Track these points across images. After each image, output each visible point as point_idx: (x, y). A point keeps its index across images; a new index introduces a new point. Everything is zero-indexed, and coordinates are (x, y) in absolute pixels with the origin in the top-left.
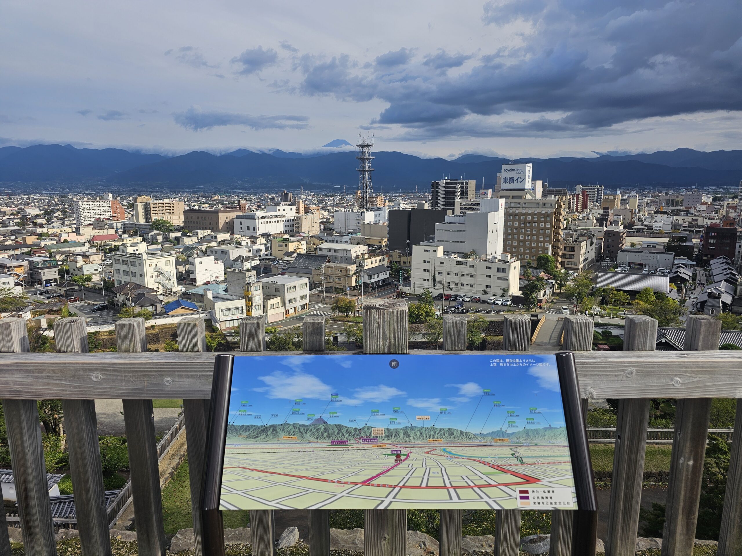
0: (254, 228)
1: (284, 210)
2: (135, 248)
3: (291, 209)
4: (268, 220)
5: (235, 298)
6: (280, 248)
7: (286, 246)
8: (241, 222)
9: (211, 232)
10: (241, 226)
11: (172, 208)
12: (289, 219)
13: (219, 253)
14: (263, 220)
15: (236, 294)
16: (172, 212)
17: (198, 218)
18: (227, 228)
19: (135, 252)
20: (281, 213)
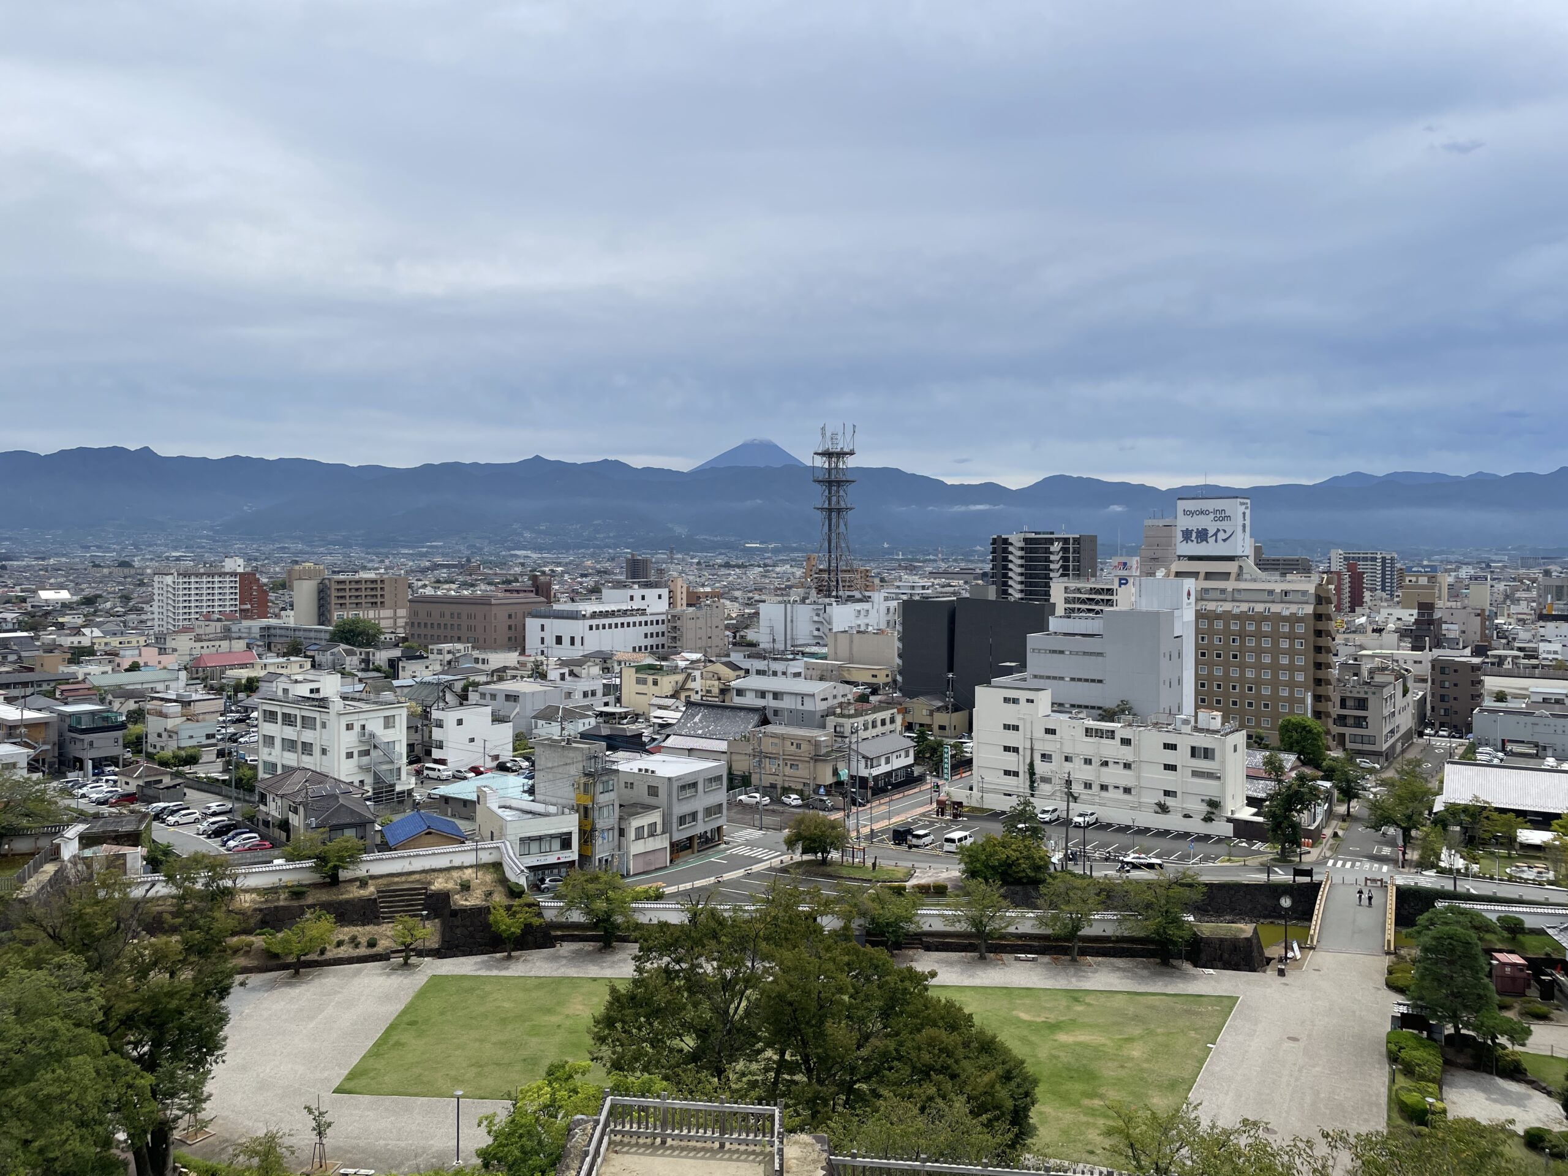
0: (572, 639)
1: (643, 598)
2: (314, 686)
3: (660, 597)
4: (607, 621)
5: (552, 809)
6: (641, 688)
7: (655, 683)
8: (543, 626)
9: (473, 648)
10: (543, 634)
11: (379, 593)
12: (655, 618)
13: (501, 698)
14: (594, 622)
15: (554, 800)
16: (379, 600)
17: (442, 615)
18: (510, 639)
19: (312, 696)
20: (637, 604)
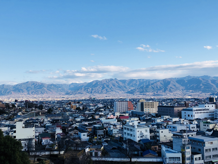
1: (208, 106)
2: (133, 123)
3: (212, 106)
5: (176, 152)
6: (205, 127)
7: (208, 126)
8: (185, 112)
12: (211, 111)
13: (172, 127)
14: (197, 112)
18: (178, 115)
